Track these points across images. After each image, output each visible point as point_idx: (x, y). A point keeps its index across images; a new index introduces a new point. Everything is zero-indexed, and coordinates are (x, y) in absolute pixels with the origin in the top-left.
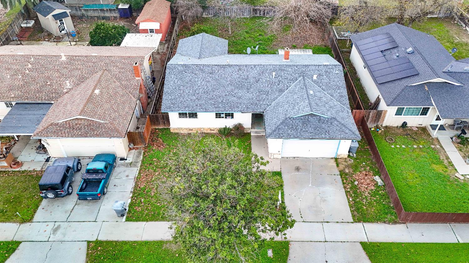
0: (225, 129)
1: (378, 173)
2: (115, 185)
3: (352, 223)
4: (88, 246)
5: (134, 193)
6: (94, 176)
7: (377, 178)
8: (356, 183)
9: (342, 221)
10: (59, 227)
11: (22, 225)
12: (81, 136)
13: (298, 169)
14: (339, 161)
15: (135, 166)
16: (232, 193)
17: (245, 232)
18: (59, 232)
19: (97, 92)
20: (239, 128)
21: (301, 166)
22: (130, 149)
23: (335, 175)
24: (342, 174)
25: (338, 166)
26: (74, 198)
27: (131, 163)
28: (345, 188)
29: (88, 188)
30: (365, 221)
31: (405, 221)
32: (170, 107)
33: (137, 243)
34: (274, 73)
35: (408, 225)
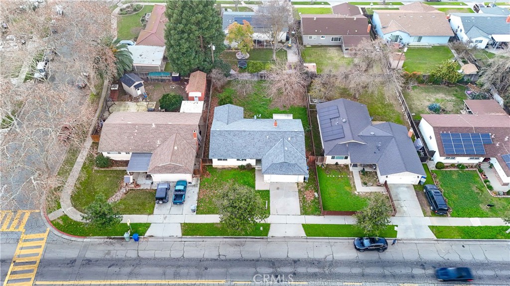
0: (242, 166)
1: (317, 191)
2: (188, 197)
3: (300, 215)
4: (181, 225)
5: (198, 201)
6: (179, 193)
7: (316, 194)
8: (305, 196)
9: (295, 214)
10: (166, 217)
11: (149, 216)
12: (171, 173)
13: (278, 189)
14: (299, 184)
15: (197, 187)
17: (250, 219)
18: (167, 219)
19: (176, 148)
20: (249, 165)
21: (280, 187)
22: (193, 177)
23: (296, 192)
24: (300, 191)
25: (298, 187)
26: (170, 204)
27: (194, 185)
28: (299, 198)
29: (177, 199)
30: (306, 215)
31: (323, 215)
32: (213, 156)
33: (202, 224)
34: (268, 137)
35: (325, 216)
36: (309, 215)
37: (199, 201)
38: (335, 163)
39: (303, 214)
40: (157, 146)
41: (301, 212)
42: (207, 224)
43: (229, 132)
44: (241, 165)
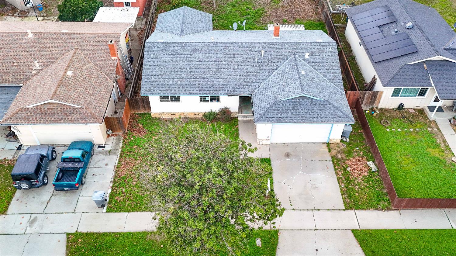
0: (210, 113)
1: (373, 159)
2: (93, 175)
3: (344, 210)
4: (68, 238)
5: (114, 182)
6: (70, 165)
7: (371, 164)
8: (349, 169)
9: (334, 208)
10: (35, 219)
12: (55, 122)
13: (288, 155)
14: (331, 146)
15: (115, 154)
16: (218, 182)
17: (232, 221)
18: (36, 225)
19: (70, 73)
20: (225, 112)
21: (291, 153)
22: (109, 136)
23: (326, 161)
24: (335, 160)
25: (330, 151)
26: (50, 189)
27: (110, 152)
28: (337, 174)
29: (65, 178)
30: (357, 209)
31: (398, 208)
32: (150, 90)
33: (120, 234)
34: (263, 52)
35: (402, 211)
36: (364, 209)
37: (117, 182)
38: (396, 106)
39: (351, 208)
40: (34, 72)
41: (345, 203)
42: (129, 234)
43: (183, 45)
44: (208, 110)
